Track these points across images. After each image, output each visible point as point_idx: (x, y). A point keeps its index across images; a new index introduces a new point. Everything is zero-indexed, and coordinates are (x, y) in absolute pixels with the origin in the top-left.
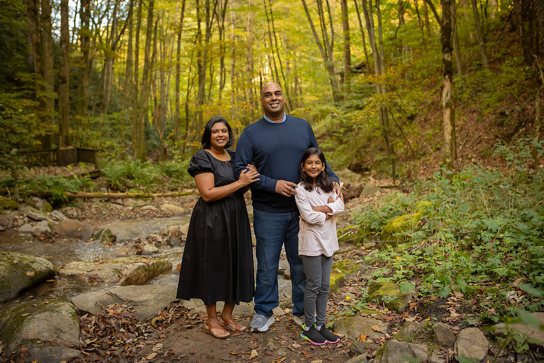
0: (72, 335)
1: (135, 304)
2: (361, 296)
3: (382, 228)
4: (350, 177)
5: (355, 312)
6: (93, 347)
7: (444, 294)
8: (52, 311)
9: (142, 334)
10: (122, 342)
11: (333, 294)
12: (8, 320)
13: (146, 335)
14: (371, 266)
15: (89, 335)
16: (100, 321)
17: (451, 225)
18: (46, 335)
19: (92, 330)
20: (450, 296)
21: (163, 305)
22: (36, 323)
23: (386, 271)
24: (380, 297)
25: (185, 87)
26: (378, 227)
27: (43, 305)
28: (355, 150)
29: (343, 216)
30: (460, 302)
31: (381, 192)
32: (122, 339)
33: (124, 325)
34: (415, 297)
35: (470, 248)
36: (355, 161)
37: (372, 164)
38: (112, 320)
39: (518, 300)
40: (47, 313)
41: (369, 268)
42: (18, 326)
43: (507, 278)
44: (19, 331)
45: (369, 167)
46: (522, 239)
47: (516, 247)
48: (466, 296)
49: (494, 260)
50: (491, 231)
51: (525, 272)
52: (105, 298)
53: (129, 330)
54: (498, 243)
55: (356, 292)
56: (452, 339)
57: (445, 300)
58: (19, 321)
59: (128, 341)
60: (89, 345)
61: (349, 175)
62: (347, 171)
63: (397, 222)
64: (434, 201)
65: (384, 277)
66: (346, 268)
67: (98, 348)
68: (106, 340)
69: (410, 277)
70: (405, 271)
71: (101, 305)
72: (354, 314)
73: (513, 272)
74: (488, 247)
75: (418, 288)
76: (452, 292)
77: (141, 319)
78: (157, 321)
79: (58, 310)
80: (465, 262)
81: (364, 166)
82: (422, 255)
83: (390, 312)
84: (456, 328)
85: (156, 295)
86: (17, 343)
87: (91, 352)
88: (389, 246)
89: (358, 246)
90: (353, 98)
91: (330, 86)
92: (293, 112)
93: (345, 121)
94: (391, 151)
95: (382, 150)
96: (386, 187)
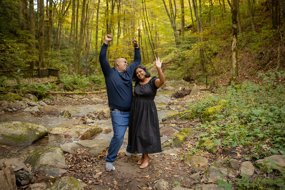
0: (62, 163)
1: (90, 149)
2: (195, 146)
3: (203, 112)
4: (184, 83)
5: (193, 154)
6: (72, 168)
7: (234, 146)
8: (53, 152)
9: (94, 163)
10: (85, 166)
11: (182, 145)
12: (33, 155)
13: (96, 163)
14: (199, 132)
15: (69, 163)
16: (74, 156)
17: (237, 112)
18: (51, 163)
19: (71, 161)
20: (237, 147)
21: (103, 149)
22: (46, 157)
23: (206, 134)
24: (205, 147)
26: (201, 112)
27: (48, 149)
28: (186, 70)
29: (182, 104)
30: (241, 149)
31: (200, 92)
32: (85, 165)
33: (85, 159)
34: (221, 147)
35: (246, 123)
36: (186, 75)
37: (195, 77)
38: (80, 156)
39: (268, 149)
40: (50, 153)
41: (198, 132)
42: (37, 158)
43: (263, 138)
44: (38, 161)
45: (194, 79)
46: (270, 120)
47: (267, 124)
48: (244, 147)
49: (257, 130)
50: (256, 116)
51: (271, 136)
52: (75, 146)
53: (88, 161)
54: (259, 122)
55: (192, 144)
56: (238, 166)
57: (234, 148)
58: (38, 156)
59: (88, 166)
60: (71, 168)
61: (184, 82)
62: (183, 80)
63: (210, 110)
64: (228, 100)
65: (205, 137)
66: (187, 132)
67: (75, 169)
68: (78, 165)
69: (218, 137)
70: (216, 135)
71: (74, 149)
72: (192, 154)
73: (266, 136)
74: (254, 124)
75: (222, 142)
76: (238, 145)
77: (93, 156)
78: (100, 157)
79: (55, 151)
80: (244, 131)
81: (191, 78)
82: (223, 127)
83: (209, 153)
84: (240, 161)
85: (99, 145)
86: (38, 166)
87: (72, 171)
88: (207, 122)
89: (191, 121)
90: (186, 43)
91: (174, 37)
92: (155, 50)
93: (182, 55)
94: (205, 71)
95: (200, 70)
96: (203, 90)
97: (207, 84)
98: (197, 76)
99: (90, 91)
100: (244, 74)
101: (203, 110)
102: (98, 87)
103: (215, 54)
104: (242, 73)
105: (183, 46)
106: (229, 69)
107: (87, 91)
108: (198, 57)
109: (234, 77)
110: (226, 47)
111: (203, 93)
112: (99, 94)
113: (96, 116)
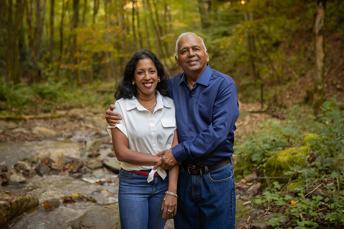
3: (264, 160)
14: (263, 211)
25: (60, 11)
26: (260, 159)
41: (261, 213)
63: (283, 156)
70: (308, 223)
82: (322, 201)
88: (276, 184)
89: (239, 179)
90: (220, 25)
91: (198, 14)
92: (162, 38)
93: (213, 47)
94: (257, 76)
95: (247, 74)
96: (256, 112)
97: (262, 101)
98: (242, 86)
99: (33, 113)
100: (334, 82)
101: (264, 155)
102: (50, 106)
103: (277, 44)
104: (329, 80)
105: (216, 31)
106: (303, 72)
107: (27, 114)
108: (244, 50)
109: (319, 87)
110: (297, 31)
111: (256, 118)
112: (50, 120)
113: (34, 168)
